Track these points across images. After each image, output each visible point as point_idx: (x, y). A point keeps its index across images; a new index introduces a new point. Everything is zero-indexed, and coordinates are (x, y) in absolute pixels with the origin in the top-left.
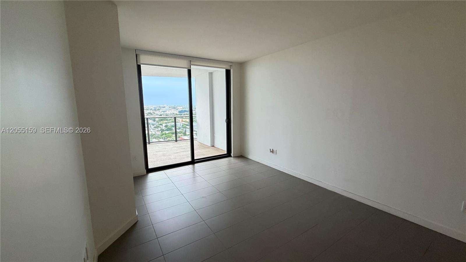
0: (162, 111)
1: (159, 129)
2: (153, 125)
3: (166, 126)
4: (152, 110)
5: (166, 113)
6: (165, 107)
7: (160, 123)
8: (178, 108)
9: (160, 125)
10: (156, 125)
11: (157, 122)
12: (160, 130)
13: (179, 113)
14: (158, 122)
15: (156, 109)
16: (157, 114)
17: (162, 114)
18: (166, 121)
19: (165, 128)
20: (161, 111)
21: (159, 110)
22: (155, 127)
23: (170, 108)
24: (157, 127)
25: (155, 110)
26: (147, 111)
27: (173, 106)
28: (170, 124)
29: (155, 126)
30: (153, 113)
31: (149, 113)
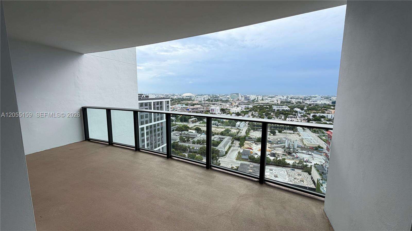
0: (313, 101)
1: (306, 118)
2: (300, 113)
3: (313, 116)
4: (301, 100)
5: (316, 103)
6: (316, 97)
7: (307, 112)
8: (332, 98)
9: (308, 114)
10: (304, 114)
11: (305, 111)
12: (307, 120)
13: (332, 104)
14: (307, 111)
15: (307, 99)
16: (306, 103)
17: (312, 104)
18: (315, 111)
19: (312, 117)
20: (311, 101)
21: (309, 99)
22: (302, 116)
23: (322, 98)
24: (304, 116)
25: (305, 99)
26: (297, 100)
27: (327, 96)
28: (319, 114)
29: (302, 114)
30: (302, 102)
31: (298, 102)
